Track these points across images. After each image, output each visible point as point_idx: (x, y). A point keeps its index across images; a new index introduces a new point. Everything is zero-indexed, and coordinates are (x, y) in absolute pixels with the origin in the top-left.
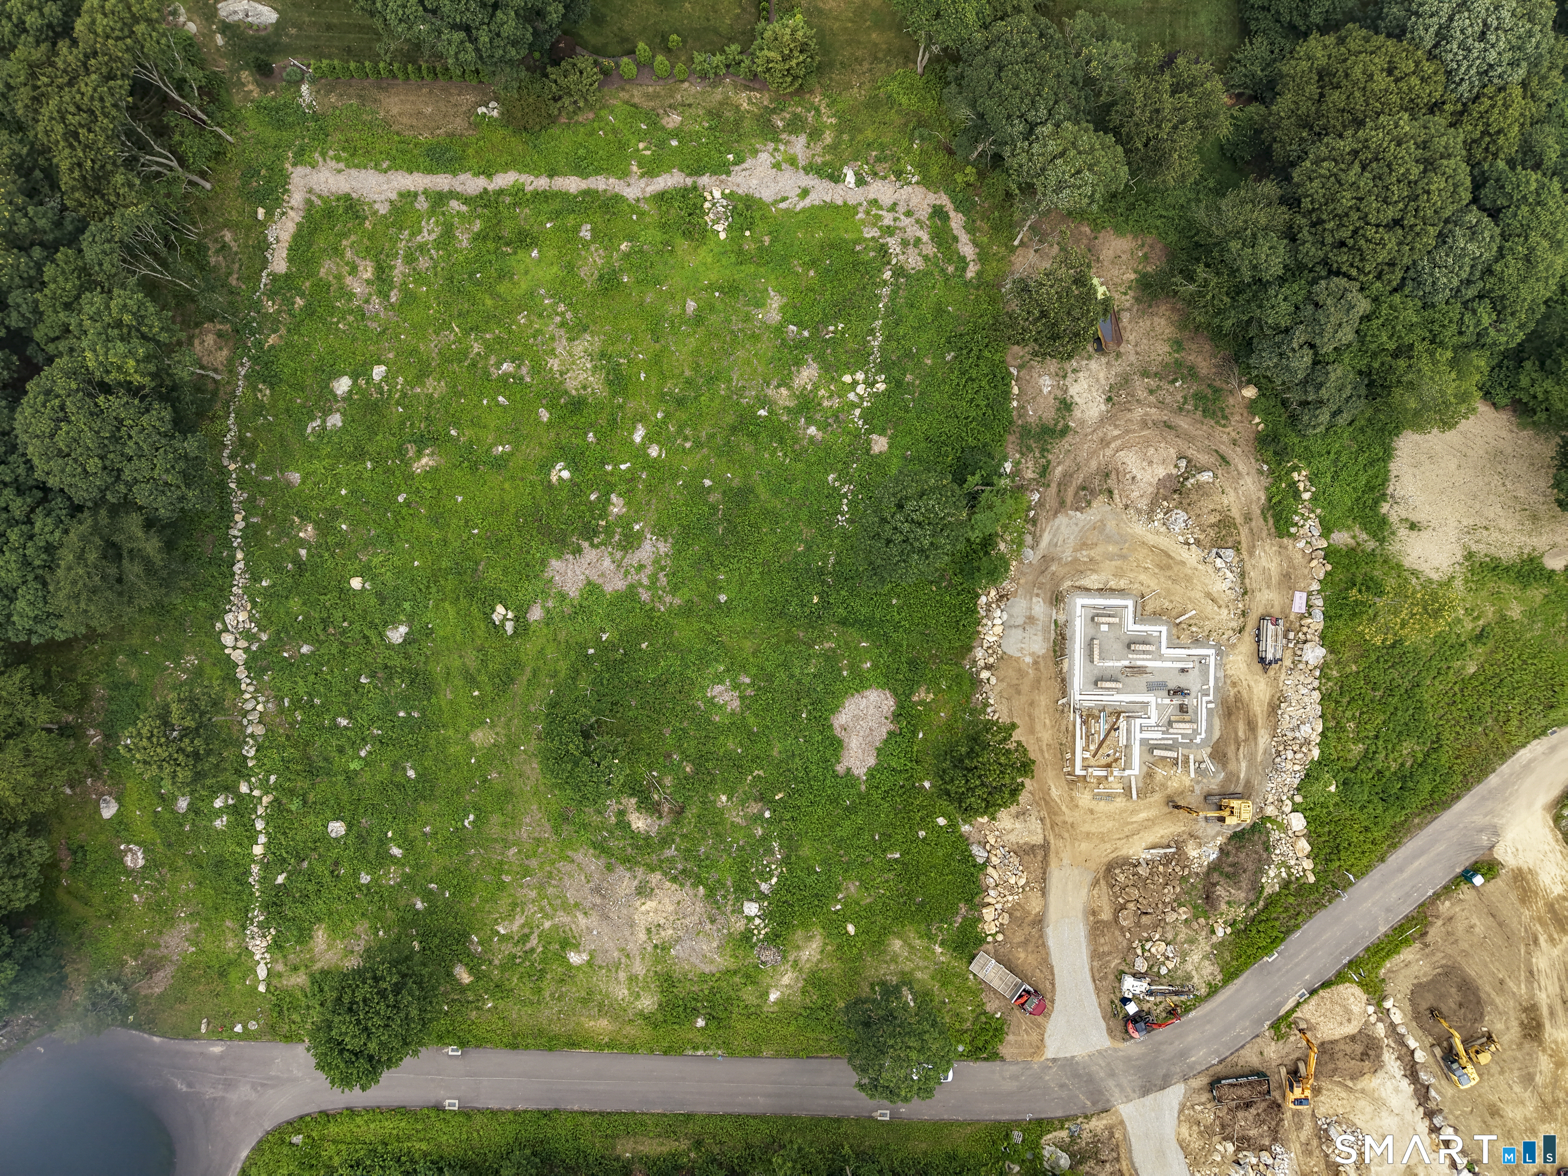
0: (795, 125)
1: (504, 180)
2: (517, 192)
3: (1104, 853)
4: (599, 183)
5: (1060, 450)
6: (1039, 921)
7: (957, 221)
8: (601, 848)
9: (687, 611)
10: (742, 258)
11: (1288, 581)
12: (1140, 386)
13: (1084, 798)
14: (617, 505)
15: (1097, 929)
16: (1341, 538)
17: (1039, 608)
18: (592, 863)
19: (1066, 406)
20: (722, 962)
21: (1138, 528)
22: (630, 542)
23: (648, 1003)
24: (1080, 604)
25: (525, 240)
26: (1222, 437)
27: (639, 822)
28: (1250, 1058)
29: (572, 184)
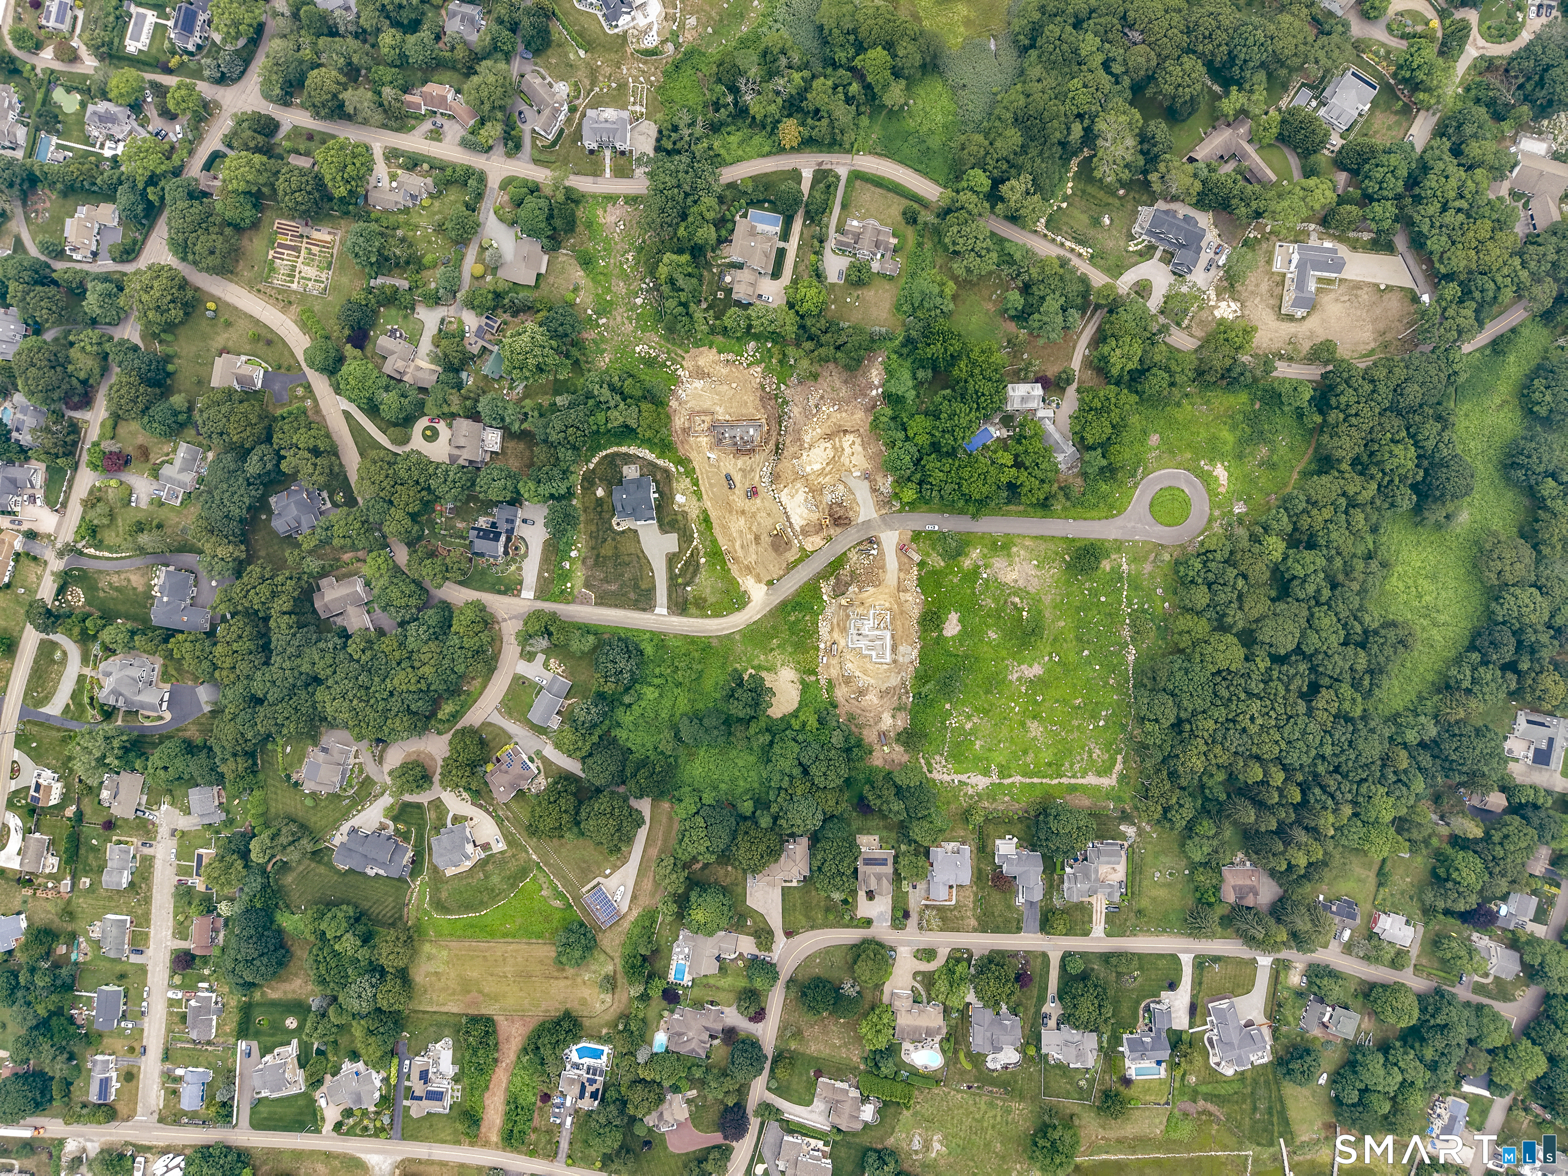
0: (971, 797)
1: (1055, 781)
2: (1052, 778)
3: (880, 589)
4: (1028, 780)
5: (895, 705)
6: (900, 570)
7: (925, 769)
8: (1028, 593)
9: (1003, 659)
10: (987, 759)
11: (828, 666)
12: (872, 722)
13: (887, 605)
14: (1023, 689)
15: (883, 567)
16: (813, 678)
17: (901, 659)
18: (1030, 588)
19: (893, 717)
20: (993, 560)
21: (872, 681)
22: (1019, 679)
23: (1014, 549)
24: (888, 659)
25: (1050, 764)
26: (847, 707)
27: (1017, 600)
28: (839, 530)
29: (1036, 780)
